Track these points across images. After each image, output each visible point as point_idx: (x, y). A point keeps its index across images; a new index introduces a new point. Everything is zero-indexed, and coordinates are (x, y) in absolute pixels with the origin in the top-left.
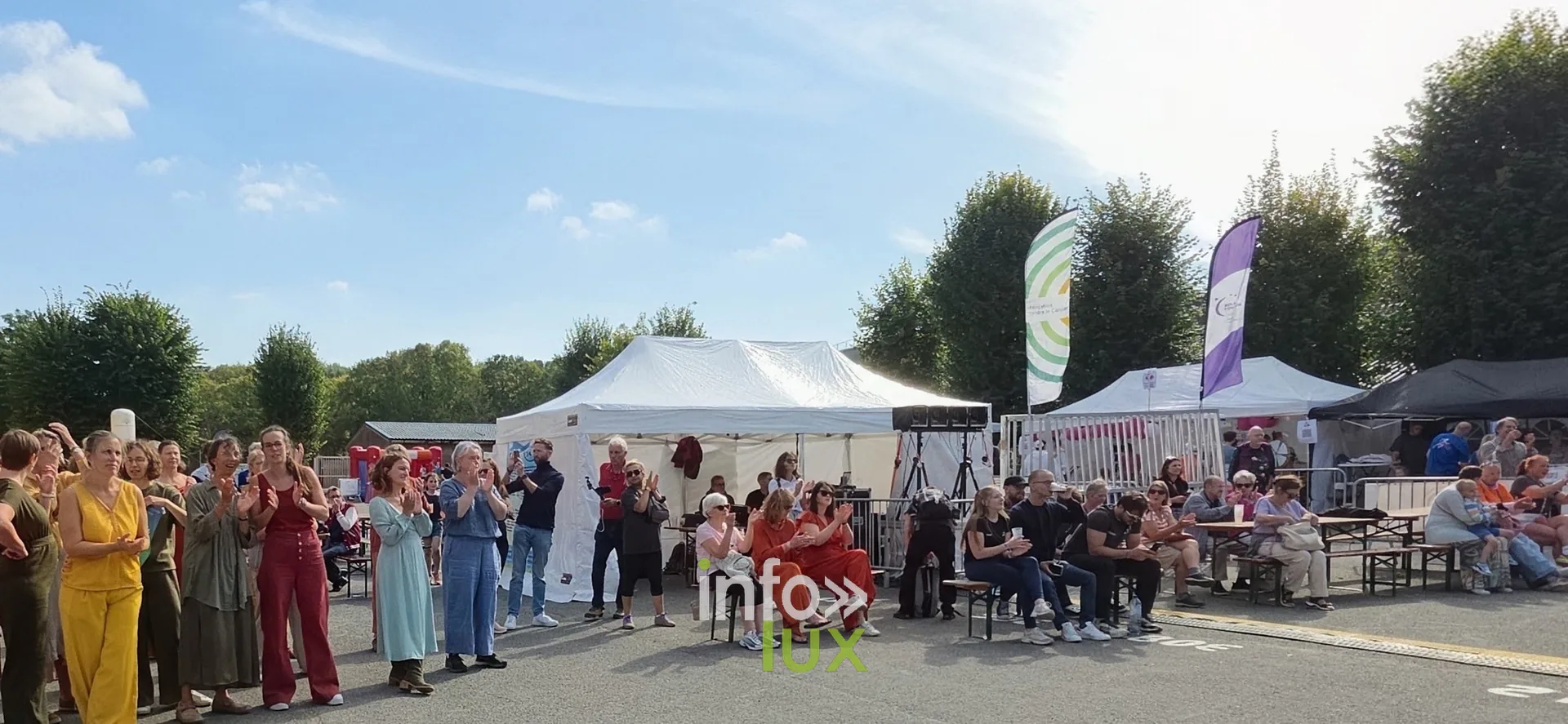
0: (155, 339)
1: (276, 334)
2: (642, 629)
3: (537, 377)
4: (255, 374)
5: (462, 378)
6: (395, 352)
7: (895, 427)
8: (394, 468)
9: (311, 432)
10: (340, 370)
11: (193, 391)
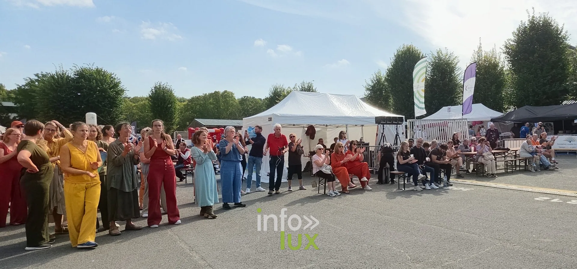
0: (105, 86)
1: (158, 86)
2: (295, 191)
3: (260, 104)
4: (149, 100)
5: (232, 104)
6: (206, 94)
7: (376, 123)
8: (201, 135)
9: (173, 122)
10: (185, 100)
11: (123, 106)
